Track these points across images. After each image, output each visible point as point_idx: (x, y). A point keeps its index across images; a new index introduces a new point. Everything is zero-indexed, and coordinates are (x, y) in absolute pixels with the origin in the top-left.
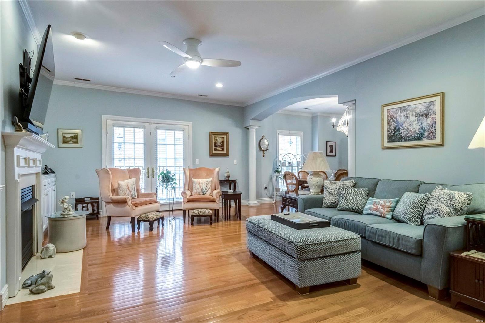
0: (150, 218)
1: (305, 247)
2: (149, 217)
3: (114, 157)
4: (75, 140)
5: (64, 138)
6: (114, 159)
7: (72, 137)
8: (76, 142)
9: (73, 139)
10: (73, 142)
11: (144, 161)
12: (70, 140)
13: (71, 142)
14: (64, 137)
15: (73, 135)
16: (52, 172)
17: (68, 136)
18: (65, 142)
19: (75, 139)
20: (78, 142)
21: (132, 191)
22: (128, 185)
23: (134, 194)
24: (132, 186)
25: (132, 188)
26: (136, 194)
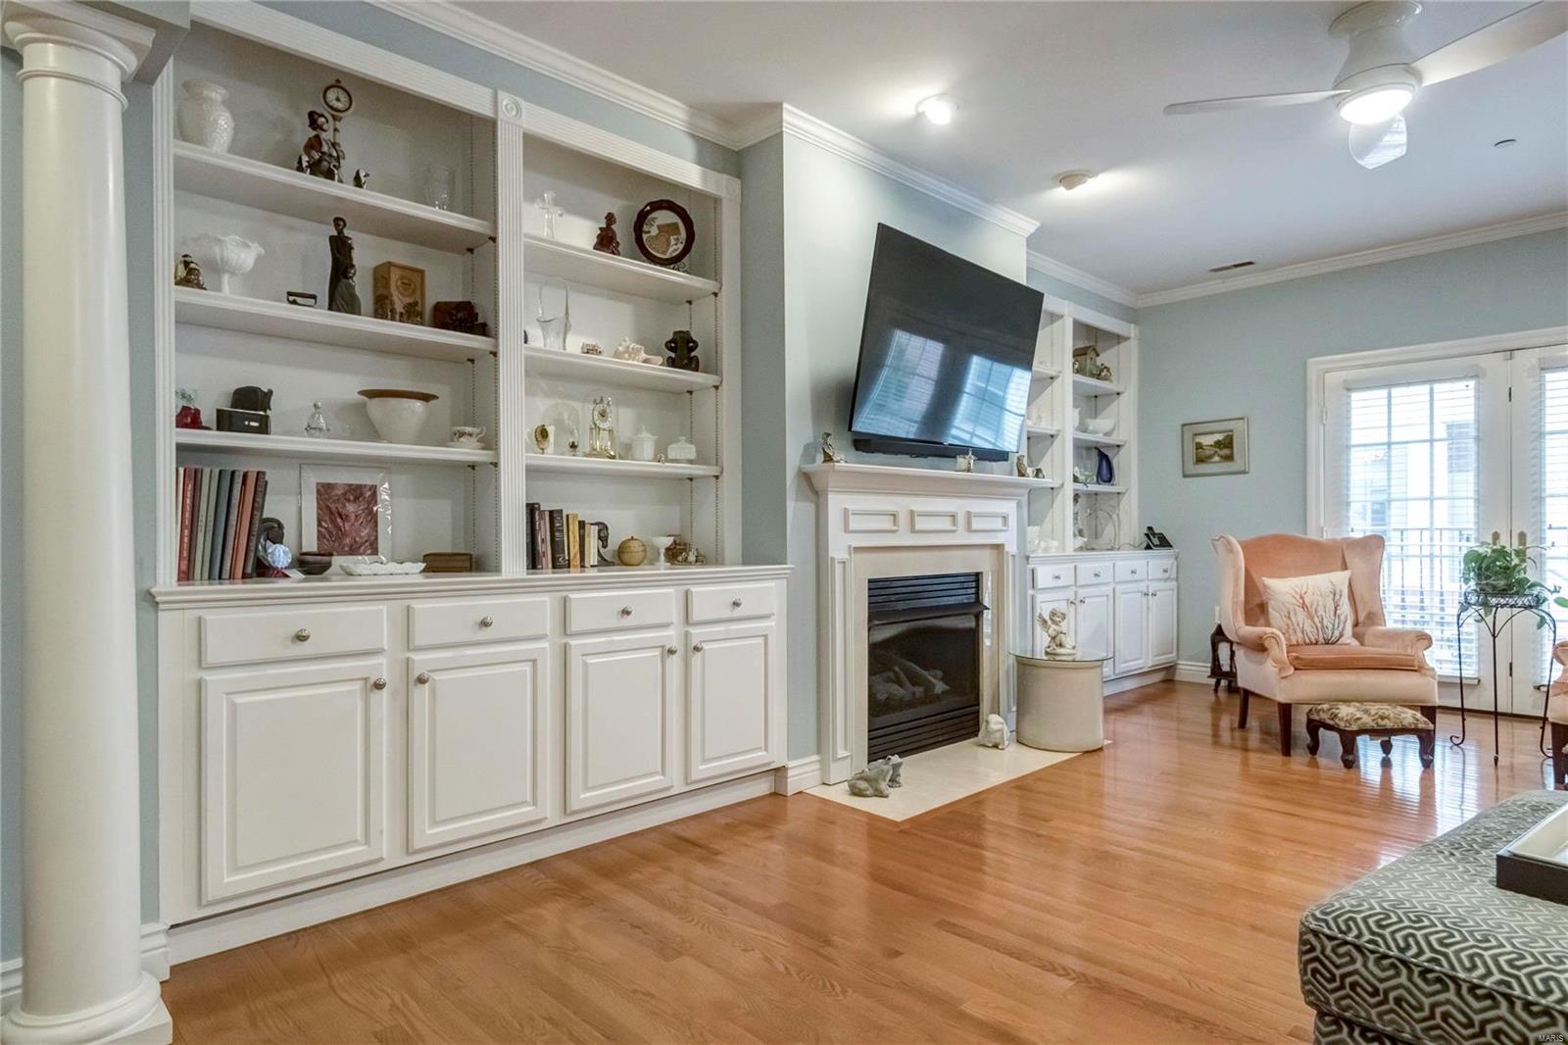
0: (1341, 719)
1: (1333, 950)
2: (1339, 715)
3: (1348, 496)
4: (1226, 452)
5: (1197, 449)
6: (1348, 504)
7: (1218, 444)
8: (1229, 458)
9: (1221, 449)
10: (1222, 457)
11: (1478, 507)
12: (1212, 452)
13: (1217, 458)
14: (1199, 446)
15: (1220, 437)
16: (1164, 543)
17: (1208, 441)
18: (1200, 460)
19: (1225, 447)
20: (1235, 457)
21: (1319, 614)
22: (1305, 593)
23: (1331, 626)
24: (1320, 599)
25: (1321, 603)
26: (1340, 629)
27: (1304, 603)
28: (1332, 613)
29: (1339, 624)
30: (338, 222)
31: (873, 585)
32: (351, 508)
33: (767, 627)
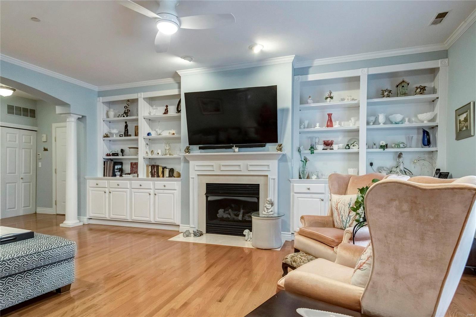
4: (467, 124)
5: (460, 124)
7: (465, 120)
9: (466, 122)
10: (466, 127)
12: (463, 124)
13: (464, 128)
14: (460, 122)
15: (465, 116)
17: (462, 118)
18: (460, 130)
20: (469, 126)
21: (341, 214)
22: (339, 203)
23: (345, 221)
24: (343, 206)
25: (343, 208)
26: (350, 223)
27: (337, 208)
28: (347, 214)
29: (349, 220)
30: (126, 122)
31: (207, 185)
32: (134, 166)
33: (174, 192)
